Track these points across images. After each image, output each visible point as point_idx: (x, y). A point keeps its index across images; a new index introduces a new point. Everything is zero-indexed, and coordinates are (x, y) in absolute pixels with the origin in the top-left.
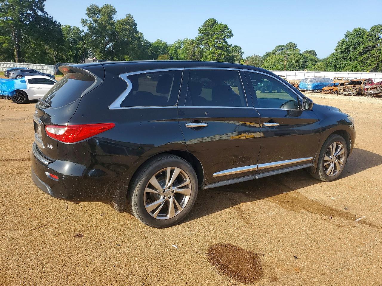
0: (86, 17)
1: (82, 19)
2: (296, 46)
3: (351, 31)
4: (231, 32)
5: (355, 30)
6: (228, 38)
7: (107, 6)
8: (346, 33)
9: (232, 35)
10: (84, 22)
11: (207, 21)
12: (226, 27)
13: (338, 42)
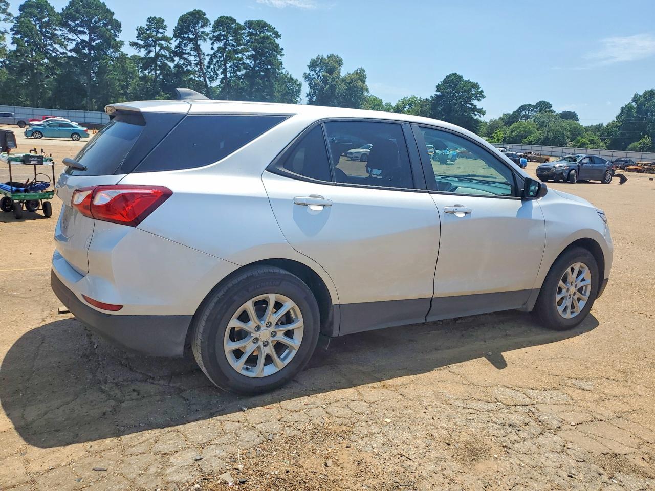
0: (308, 71)
1: (305, 74)
2: (551, 107)
3: (641, 93)
4: (482, 91)
5: (646, 93)
6: (479, 100)
7: (332, 57)
8: (633, 96)
9: (483, 97)
10: (307, 77)
11: (448, 77)
12: (475, 86)
13: (622, 108)
